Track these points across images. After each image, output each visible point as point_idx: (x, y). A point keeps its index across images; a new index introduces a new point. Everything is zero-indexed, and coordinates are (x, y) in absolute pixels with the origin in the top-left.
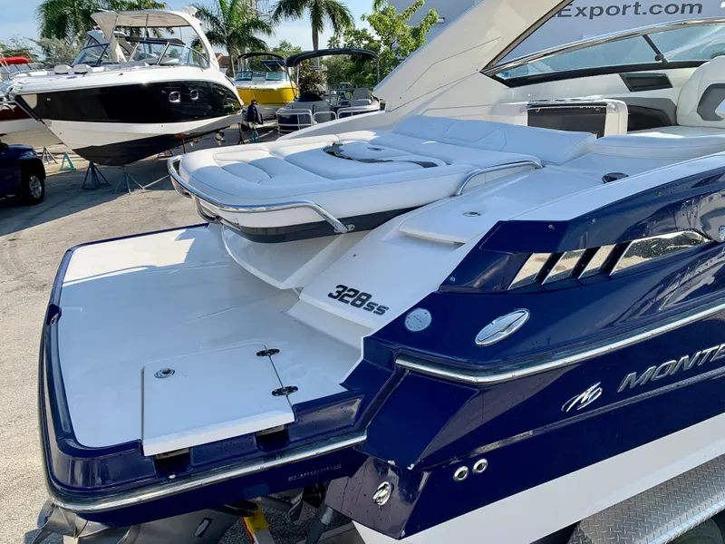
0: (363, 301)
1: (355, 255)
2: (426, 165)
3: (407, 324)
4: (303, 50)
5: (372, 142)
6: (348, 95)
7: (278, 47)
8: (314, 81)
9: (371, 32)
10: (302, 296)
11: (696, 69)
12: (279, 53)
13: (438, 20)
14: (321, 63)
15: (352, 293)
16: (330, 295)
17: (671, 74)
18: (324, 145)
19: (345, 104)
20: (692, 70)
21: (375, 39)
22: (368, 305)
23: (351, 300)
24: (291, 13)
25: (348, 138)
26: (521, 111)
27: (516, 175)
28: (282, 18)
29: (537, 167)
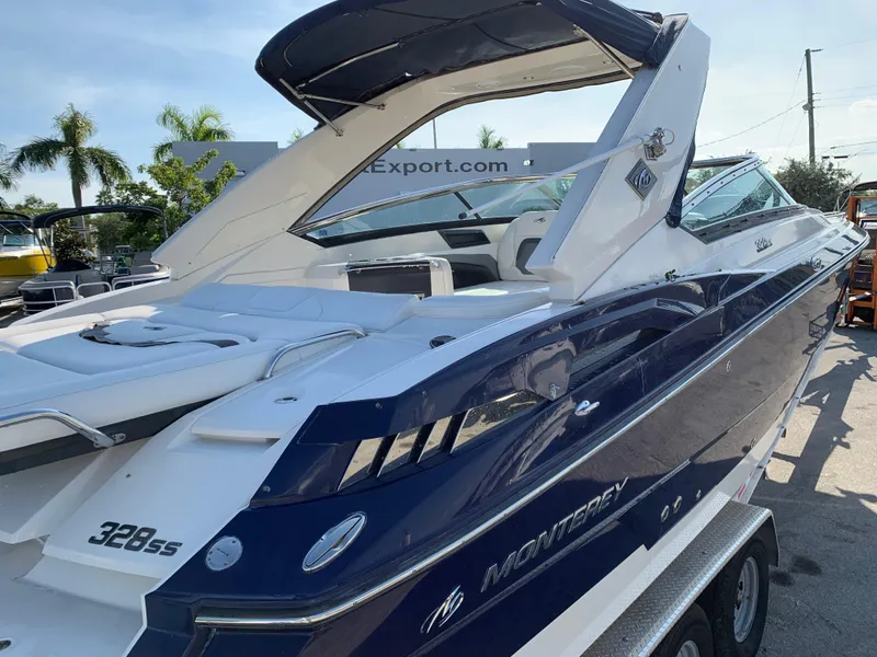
0: (144, 541)
1: (129, 476)
2: (223, 344)
3: (208, 563)
4: (60, 207)
5: (151, 319)
6: (127, 260)
7: (23, 203)
8: (79, 245)
9: (153, 185)
10: (48, 550)
11: (508, 225)
12: (25, 212)
13: (237, 173)
14: (88, 222)
15: (126, 531)
16: (93, 540)
17: (488, 230)
18: (80, 328)
19: (123, 272)
20: (504, 227)
21: (158, 193)
22: (150, 545)
23: (124, 541)
24: (38, 161)
25: (117, 316)
26: (340, 274)
27: (337, 347)
28: (26, 166)
29: (359, 337)
